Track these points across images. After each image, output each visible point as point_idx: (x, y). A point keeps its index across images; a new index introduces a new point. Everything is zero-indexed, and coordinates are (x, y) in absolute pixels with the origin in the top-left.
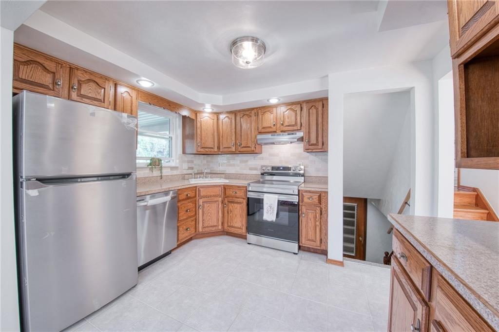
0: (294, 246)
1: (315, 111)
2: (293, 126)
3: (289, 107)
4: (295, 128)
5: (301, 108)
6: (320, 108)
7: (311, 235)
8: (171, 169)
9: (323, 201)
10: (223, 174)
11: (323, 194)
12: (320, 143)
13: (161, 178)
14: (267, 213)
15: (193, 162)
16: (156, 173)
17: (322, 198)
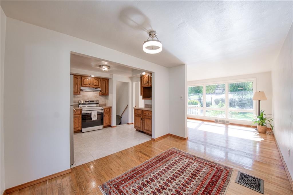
0: (101, 127)
1: (105, 82)
2: (97, 86)
3: (96, 79)
4: (98, 87)
5: (100, 80)
6: (106, 82)
7: (107, 122)
9: (110, 110)
11: (110, 108)
12: (106, 93)
14: (93, 118)
17: (110, 109)
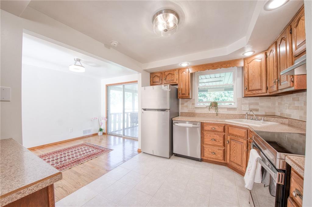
8: (227, 109)
10: (287, 118)
13: (217, 115)
15: (259, 105)
16: (213, 111)
